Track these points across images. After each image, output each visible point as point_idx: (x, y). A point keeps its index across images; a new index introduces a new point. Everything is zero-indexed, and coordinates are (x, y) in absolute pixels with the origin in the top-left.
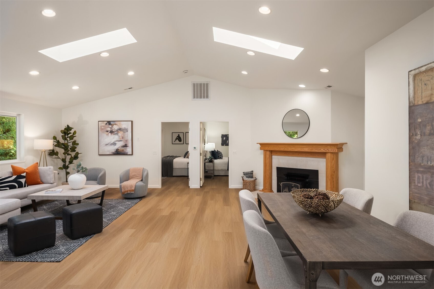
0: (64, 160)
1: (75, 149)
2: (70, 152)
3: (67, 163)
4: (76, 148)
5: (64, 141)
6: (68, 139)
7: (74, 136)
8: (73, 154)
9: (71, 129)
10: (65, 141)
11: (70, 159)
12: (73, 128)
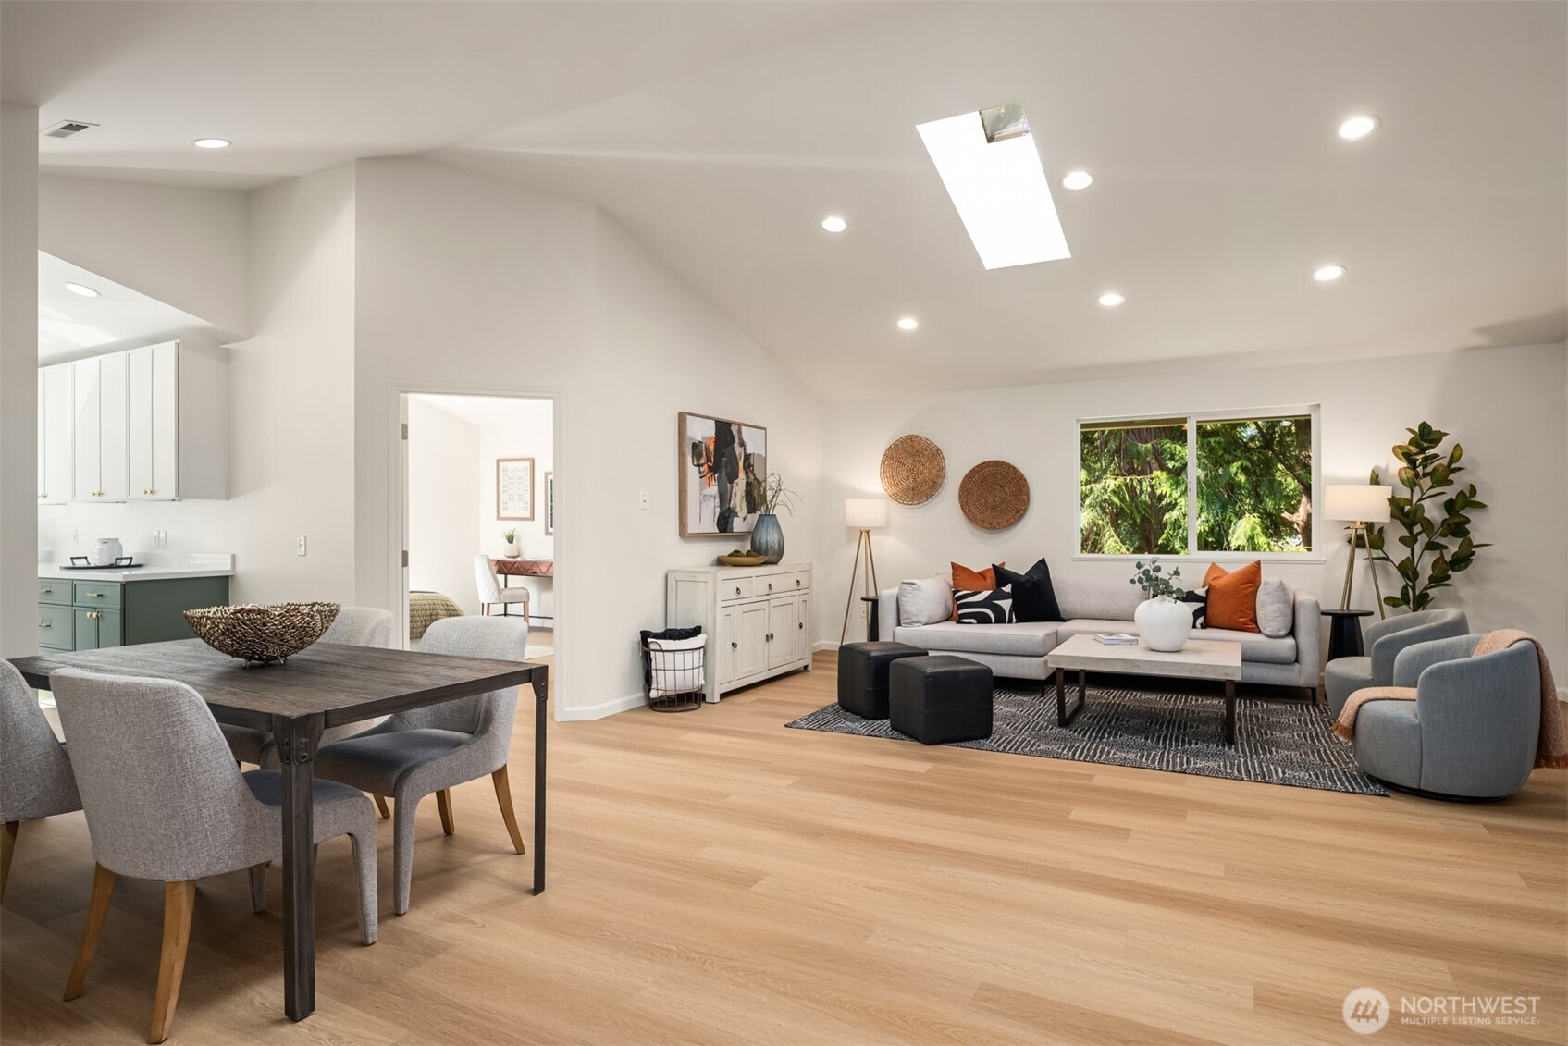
0: (1408, 570)
1: (1467, 526)
2: (1439, 535)
3: (1423, 580)
4: (1468, 521)
5: (1409, 490)
6: (1427, 482)
7: (1453, 466)
8: (1453, 546)
9: (1435, 437)
10: (1412, 491)
11: (1434, 566)
12: (1446, 434)
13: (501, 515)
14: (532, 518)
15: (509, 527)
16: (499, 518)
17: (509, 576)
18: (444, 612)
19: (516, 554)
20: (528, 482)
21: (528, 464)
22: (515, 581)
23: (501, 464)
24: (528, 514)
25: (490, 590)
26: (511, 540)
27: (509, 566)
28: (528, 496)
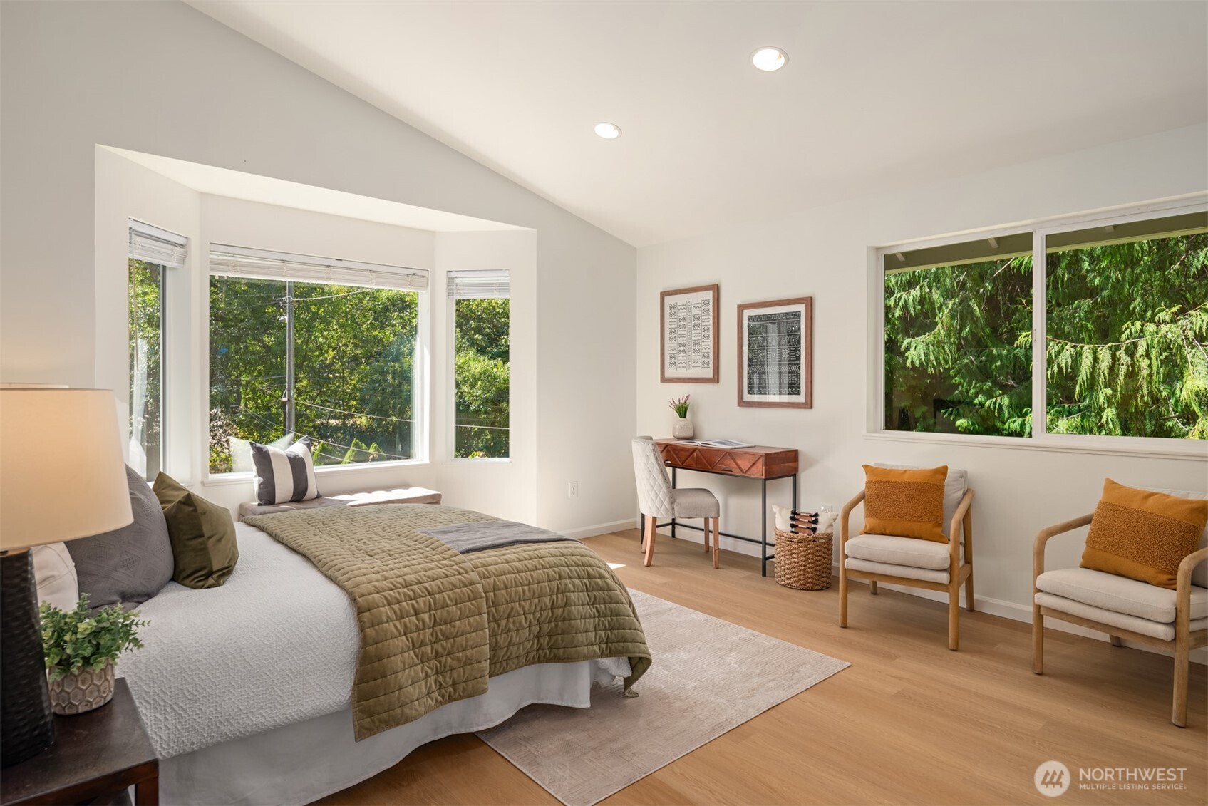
13: (667, 375)
14: (716, 379)
15: (679, 392)
16: (664, 379)
17: (679, 471)
18: (584, 596)
19: (690, 434)
20: (710, 324)
21: (709, 295)
22: (687, 479)
23: (667, 298)
24: (708, 373)
25: (657, 495)
26: (682, 411)
27: (684, 454)
28: (709, 345)
